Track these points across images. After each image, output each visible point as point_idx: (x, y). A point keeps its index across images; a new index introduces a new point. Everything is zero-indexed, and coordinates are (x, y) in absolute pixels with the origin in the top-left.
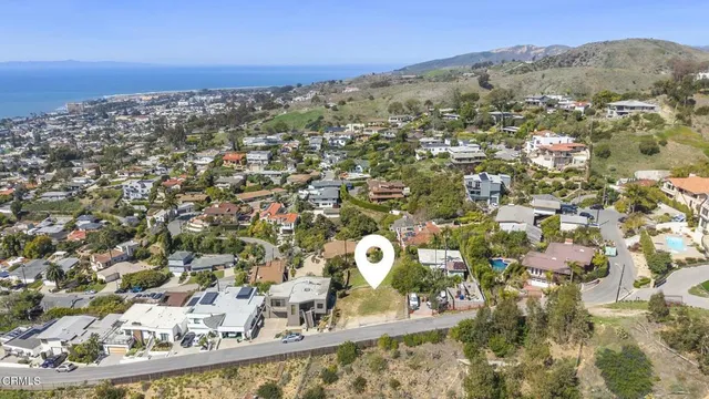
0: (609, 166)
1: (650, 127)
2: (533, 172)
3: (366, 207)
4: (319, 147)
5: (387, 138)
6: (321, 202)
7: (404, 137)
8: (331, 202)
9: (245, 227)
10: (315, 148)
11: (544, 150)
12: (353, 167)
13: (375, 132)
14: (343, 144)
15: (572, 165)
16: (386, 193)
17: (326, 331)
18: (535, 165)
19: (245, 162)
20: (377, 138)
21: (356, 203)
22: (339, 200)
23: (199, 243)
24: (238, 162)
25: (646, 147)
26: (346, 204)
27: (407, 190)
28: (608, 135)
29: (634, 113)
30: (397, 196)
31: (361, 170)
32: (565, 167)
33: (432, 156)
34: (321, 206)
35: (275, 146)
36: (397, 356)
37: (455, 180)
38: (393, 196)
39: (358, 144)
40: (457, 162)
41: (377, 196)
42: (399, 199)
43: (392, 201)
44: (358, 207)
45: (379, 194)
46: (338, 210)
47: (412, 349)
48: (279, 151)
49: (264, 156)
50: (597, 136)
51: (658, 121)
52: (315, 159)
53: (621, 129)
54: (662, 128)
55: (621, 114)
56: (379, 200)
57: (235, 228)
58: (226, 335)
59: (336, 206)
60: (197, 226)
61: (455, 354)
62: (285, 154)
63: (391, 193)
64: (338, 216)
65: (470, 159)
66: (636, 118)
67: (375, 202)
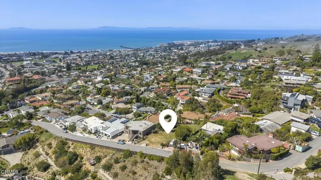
3: (224, 100)
4: (228, 69)
5: (264, 68)
6: (203, 94)
8: (208, 94)
10: (226, 69)
13: (260, 65)
16: (236, 95)
19: (192, 72)
21: (220, 97)
22: (213, 94)
24: (189, 72)
26: (215, 97)
27: (249, 95)
30: (241, 97)
31: (239, 82)
34: (203, 96)
36: (142, 162)
37: (278, 95)
38: (239, 97)
39: (248, 69)
40: (285, 85)
41: (231, 96)
42: (242, 99)
46: (209, 99)
47: (149, 161)
48: (209, 69)
49: (201, 71)
52: (223, 74)
56: (232, 98)
58: (106, 135)
59: (210, 97)
62: (211, 70)
63: (238, 95)
67: (229, 99)
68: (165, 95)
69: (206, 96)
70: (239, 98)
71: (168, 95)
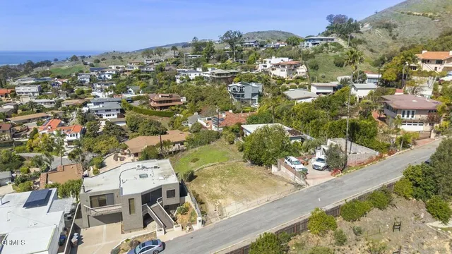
0: (321, 75)
1: (336, 50)
2: (275, 80)
3: (151, 114)
4: (88, 81)
5: (147, 72)
7: (162, 70)
8: (116, 113)
9: (21, 144)
10: (85, 82)
11: (277, 65)
12: (126, 91)
13: (136, 68)
14: (110, 77)
15: (299, 75)
16: (167, 102)
18: (274, 75)
19: (14, 95)
20: (139, 72)
21: (141, 111)
22: (122, 111)
24: (6, 95)
25: (336, 62)
26: (129, 114)
27: (183, 100)
28: (312, 56)
29: (324, 42)
30: (177, 103)
31: (133, 92)
32: (294, 77)
33: (189, 80)
34: (105, 117)
35: (45, 83)
38: (173, 104)
39: (122, 77)
41: (159, 105)
42: (179, 106)
43: (173, 108)
44: (142, 115)
45: (160, 102)
46: (123, 119)
48: (49, 86)
49: (35, 89)
50: (307, 56)
51: (340, 47)
52: (85, 89)
53: (319, 52)
54: (343, 51)
55: (315, 44)
56: (161, 108)
57: (10, 144)
59: (119, 116)
61: (417, 217)
62: (56, 87)
63: (171, 101)
64: (125, 124)
66: (326, 45)
67: (158, 110)
68: (7, 136)
69: (112, 117)
70: (174, 106)
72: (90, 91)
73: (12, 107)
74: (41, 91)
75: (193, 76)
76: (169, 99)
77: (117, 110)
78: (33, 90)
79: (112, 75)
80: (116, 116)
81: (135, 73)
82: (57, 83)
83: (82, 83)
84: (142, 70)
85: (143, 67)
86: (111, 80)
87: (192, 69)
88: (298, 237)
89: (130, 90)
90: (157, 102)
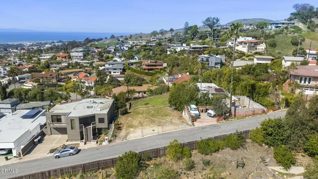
0: (277, 52)
1: (294, 32)
2: (237, 54)
3: (141, 73)
4: (113, 50)
5: (151, 46)
7: (160, 44)
8: (119, 71)
9: (61, 86)
10: (111, 51)
11: (241, 43)
12: (133, 58)
13: (144, 43)
14: (127, 49)
15: (258, 51)
16: (153, 66)
17: (105, 143)
18: (237, 50)
19: (70, 57)
20: (145, 46)
21: (135, 71)
22: (124, 70)
23: (26, 94)
24: (65, 57)
25: (293, 41)
26: (128, 72)
27: (165, 65)
28: (273, 36)
29: (285, 26)
30: (161, 67)
31: (137, 59)
32: (253, 52)
33: (176, 52)
34: (112, 73)
35: (88, 51)
36: (191, 167)
37: (193, 59)
38: (157, 67)
39: (135, 49)
40: (193, 50)
41: (147, 67)
42: (161, 69)
43: (157, 70)
44: (135, 74)
45: (149, 66)
46: (123, 75)
47: (208, 158)
48: (90, 53)
49: (81, 54)
50: (268, 37)
51: (299, 30)
52: (110, 55)
53: (279, 33)
54: (301, 33)
55: (277, 27)
56: (149, 70)
59: (121, 73)
60: (28, 85)
62: (93, 54)
63: (156, 66)
64: (123, 79)
65: (200, 48)
66: (286, 28)
67: (147, 71)
68: (54, 81)
69: (117, 73)
70: (157, 69)
71: (59, 81)
72: (113, 57)
73: (67, 64)
74: (85, 56)
75: (178, 49)
76: (155, 64)
77: (121, 69)
78: (80, 55)
79: (128, 47)
80: (119, 73)
81: (142, 47)
82: (95, 51)
83: (109, 52)
84: (147, 44)
85: (148, 43)
86: (126, 51)
87: (180, 45)
88: (158, 159)
89: (136, 57)
90: (146, 65)
